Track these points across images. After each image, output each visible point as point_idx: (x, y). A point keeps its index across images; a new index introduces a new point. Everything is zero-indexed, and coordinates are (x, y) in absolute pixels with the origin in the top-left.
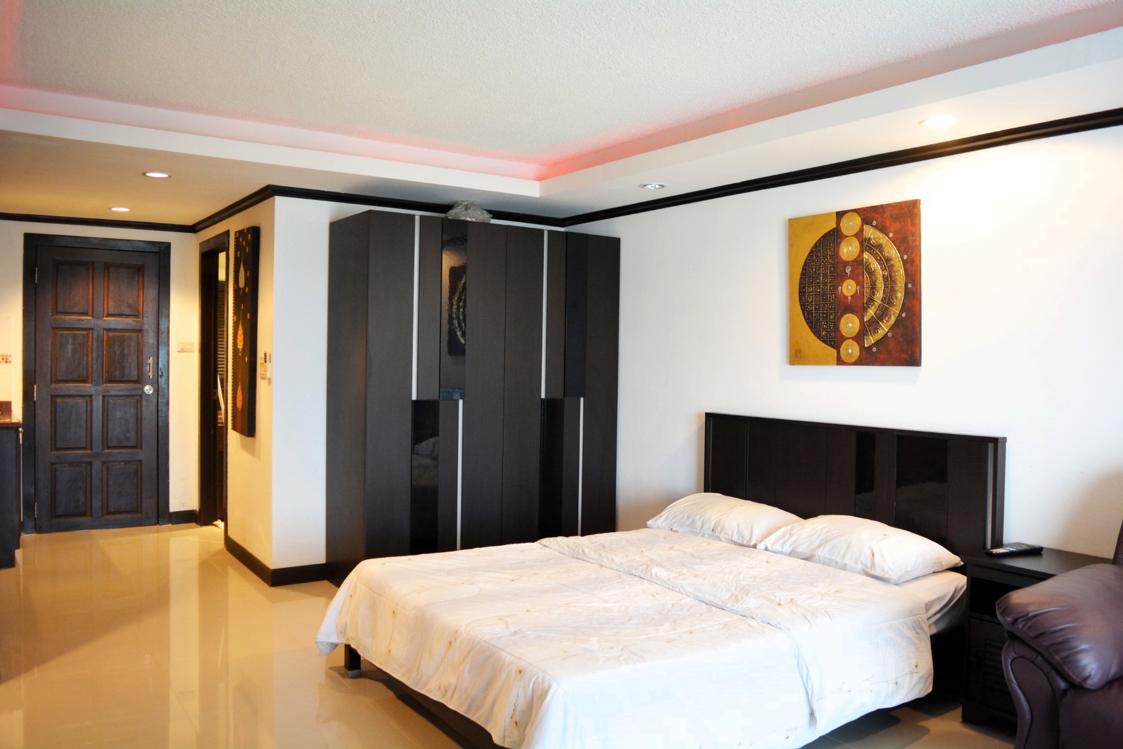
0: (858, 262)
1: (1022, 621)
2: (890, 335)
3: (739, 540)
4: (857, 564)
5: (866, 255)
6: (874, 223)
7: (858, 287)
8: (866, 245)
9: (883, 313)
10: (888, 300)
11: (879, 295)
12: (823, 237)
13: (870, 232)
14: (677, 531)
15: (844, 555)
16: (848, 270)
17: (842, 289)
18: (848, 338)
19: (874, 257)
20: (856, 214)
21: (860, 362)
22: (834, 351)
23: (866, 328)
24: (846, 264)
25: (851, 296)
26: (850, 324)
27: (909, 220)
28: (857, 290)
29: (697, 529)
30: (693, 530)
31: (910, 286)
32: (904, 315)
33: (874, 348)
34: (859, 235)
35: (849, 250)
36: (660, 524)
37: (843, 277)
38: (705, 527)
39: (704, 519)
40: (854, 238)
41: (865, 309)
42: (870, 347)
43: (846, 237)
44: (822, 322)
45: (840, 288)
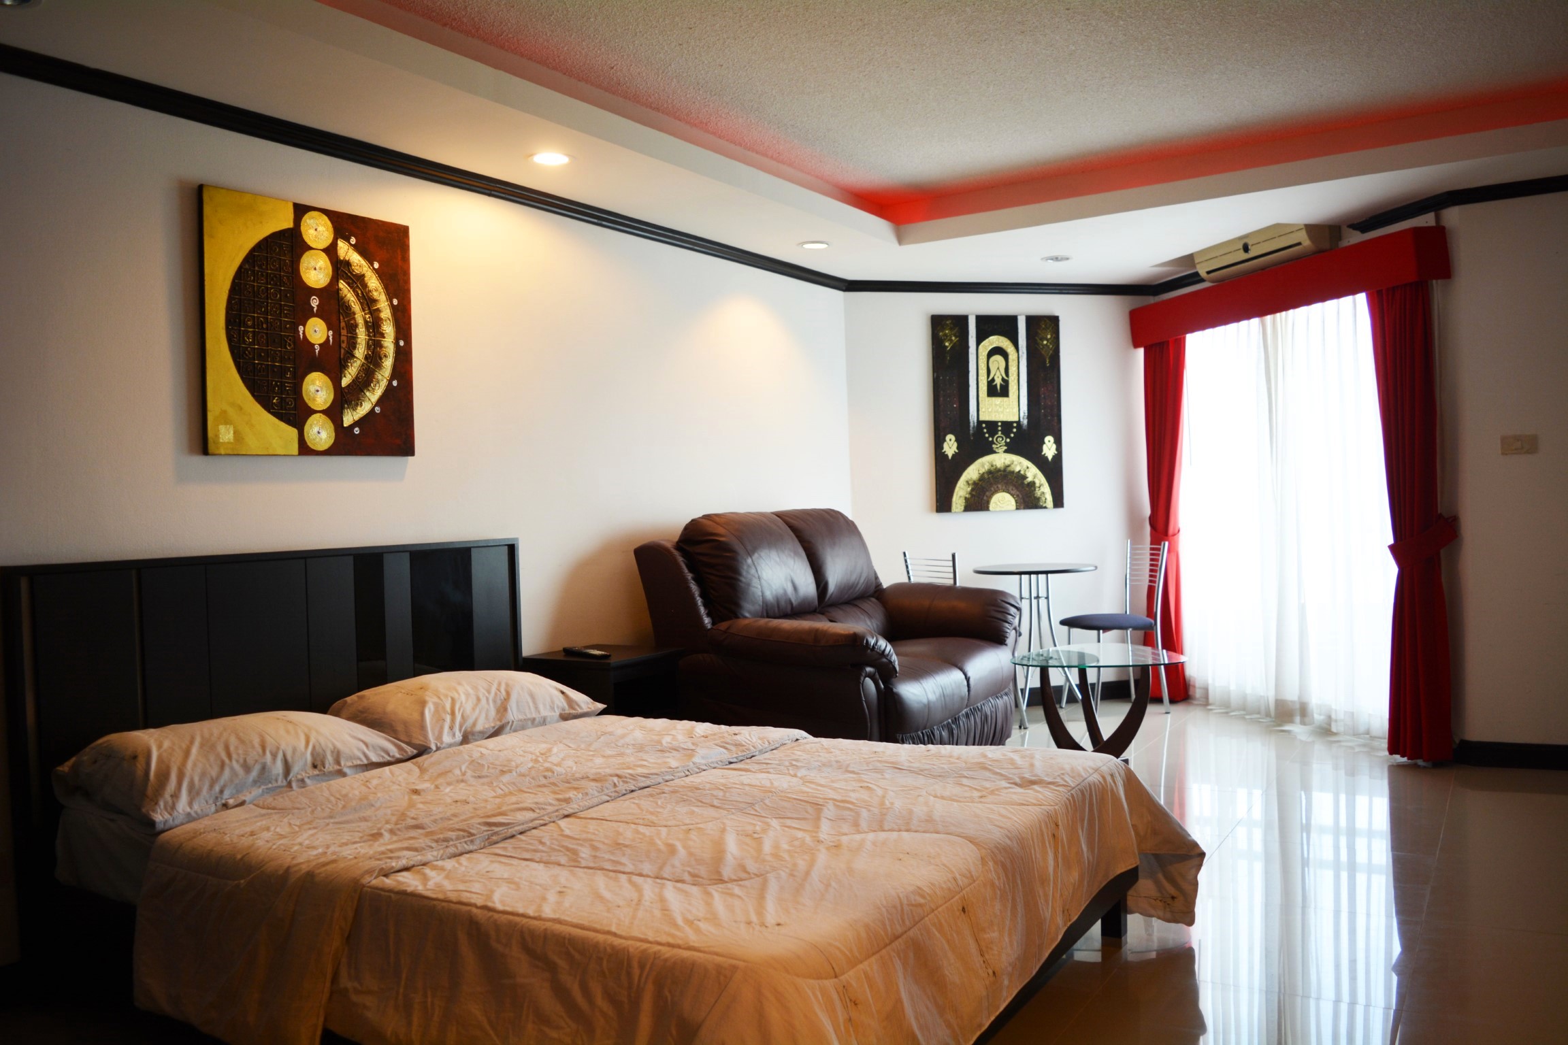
0: (330, 294)
2: (378, 410)
5: (342, 285)
6: (353, 241)
7: (331, 333)
8: (341, 268)
9: (367, 377)
10: (374, 359)
11: (360, 352)
12: (266, 239)
13: (345, 250)
16: (315, 302)
17: (304, 331)
18: (323, 412)
19: (354, 291)
20: (325, 218)
21: (336, 449)
22: (293, 432)
23: (344, 398)
24: (312, 291)
25: (319, 345)
26: (317, 389)
27: (399, 251)
28: (328, 337)
29: (276, 781)
30: (270, 785)
31: (402, 343)
32: (395, 383)
33: (357, 429)
34: (331, 251)
35: (315, 271)
37: (308, 314)
38: (296, 769)
39: (284, 756)
40: (323, 254)
41: (342, 366)
42: (352, 427)
43: (311, 248)
44: (272, 381)
45: (301, 328)
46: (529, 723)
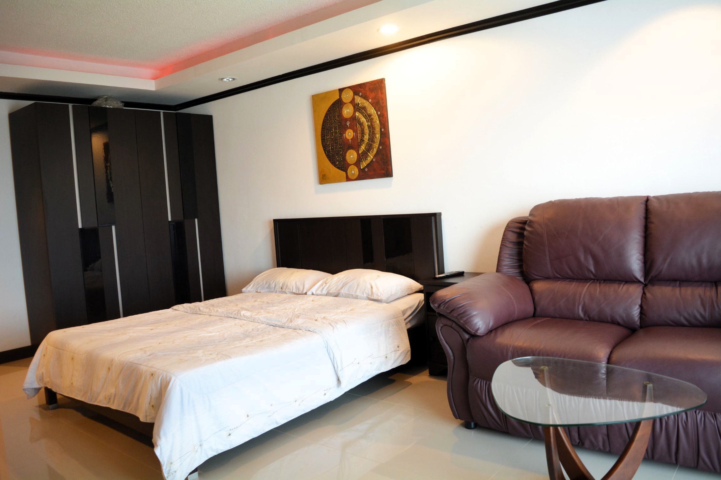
0: (354, 119)
1: (443, 305)
2: (374, 160)
3: (297, 291)
4: (363, 294)
5: (357, 114)
6: (361, 94)
7: (355, 133)
8: (357, 108)
9: (369, 148)
10: (372, 139)
11: (366, 137)
12: (333, 104)
13: (359, 100)
14: (260, 292)
15: (356, 291)
16: (348, 124)
17: (345, 135)
18: (351, 165)
19: (362, 114)
20: (350, 90)
21: (360, 178)
22: (344, 173)
23: (362, 157)
24: (346, 120)
25: (351, 139)
26: (352, 156)
27: (379, 91)
28: (354, 135)
29: (272, 289)
30: (270, 290)
31: (383, 130)
32: (381, 147)
33: (366, 169)
34: (353, 102)
35: (347, 111)
36: (250, 290)
37: (346, 128)
38: (277, 287)
39: (276, 282)
40: (350, 104)
41: (359, 146)
42: (364, 168)
43: (345, 103)
44: (336, 156)
45: (344, 135)
46: (351, 296)
